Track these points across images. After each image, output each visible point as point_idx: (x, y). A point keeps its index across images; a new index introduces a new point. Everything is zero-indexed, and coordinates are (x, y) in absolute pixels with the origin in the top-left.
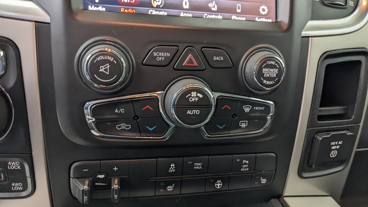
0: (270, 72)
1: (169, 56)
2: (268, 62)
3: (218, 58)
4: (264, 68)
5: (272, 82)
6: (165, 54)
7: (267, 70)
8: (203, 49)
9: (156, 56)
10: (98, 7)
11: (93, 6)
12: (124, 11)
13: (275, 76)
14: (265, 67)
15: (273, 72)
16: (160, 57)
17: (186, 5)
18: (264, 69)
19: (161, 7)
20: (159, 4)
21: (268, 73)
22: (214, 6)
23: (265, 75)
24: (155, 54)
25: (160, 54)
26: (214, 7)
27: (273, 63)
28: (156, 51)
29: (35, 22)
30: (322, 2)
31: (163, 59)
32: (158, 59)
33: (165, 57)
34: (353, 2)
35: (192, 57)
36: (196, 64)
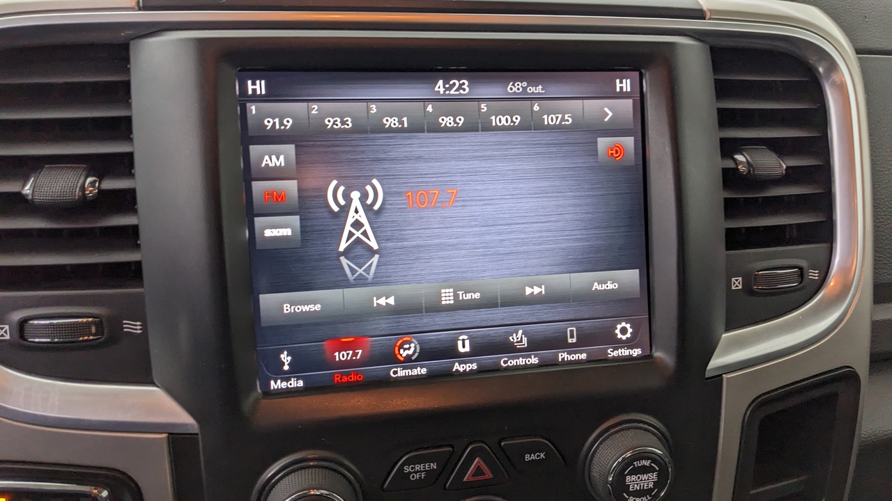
0: (641, 480)
1: (435, 467)
2: (635, 463)
3: (533, 457)
4: (627, 475)
5: (647, 498)
6: (427, 467)
7: (634, 478)
8: (502, 444)
9: (410, 473)
10: (288, 380)
11: (279, 381)
12: (341, 379)
13: (651, 485)
14: (630, 474)
15: (648, 479)
16: (416, 472)
17: (464, 347)
18: (628, 478)
19: (413, 358)
20: (410, 352)
21: (637, 484)
22: (522, 337)
23: (631, 487)
24: (407, 469)
25: (417, 467)
26: (521, 341)
27: (646, 463)
28: (407, 463)
29: (170, 434)
30: (748, 290)
31: (423, 475)
32: (413, 477)
33: (425, 471)
34: (817, 272)
35: (481, 462)
36: (489, 474)
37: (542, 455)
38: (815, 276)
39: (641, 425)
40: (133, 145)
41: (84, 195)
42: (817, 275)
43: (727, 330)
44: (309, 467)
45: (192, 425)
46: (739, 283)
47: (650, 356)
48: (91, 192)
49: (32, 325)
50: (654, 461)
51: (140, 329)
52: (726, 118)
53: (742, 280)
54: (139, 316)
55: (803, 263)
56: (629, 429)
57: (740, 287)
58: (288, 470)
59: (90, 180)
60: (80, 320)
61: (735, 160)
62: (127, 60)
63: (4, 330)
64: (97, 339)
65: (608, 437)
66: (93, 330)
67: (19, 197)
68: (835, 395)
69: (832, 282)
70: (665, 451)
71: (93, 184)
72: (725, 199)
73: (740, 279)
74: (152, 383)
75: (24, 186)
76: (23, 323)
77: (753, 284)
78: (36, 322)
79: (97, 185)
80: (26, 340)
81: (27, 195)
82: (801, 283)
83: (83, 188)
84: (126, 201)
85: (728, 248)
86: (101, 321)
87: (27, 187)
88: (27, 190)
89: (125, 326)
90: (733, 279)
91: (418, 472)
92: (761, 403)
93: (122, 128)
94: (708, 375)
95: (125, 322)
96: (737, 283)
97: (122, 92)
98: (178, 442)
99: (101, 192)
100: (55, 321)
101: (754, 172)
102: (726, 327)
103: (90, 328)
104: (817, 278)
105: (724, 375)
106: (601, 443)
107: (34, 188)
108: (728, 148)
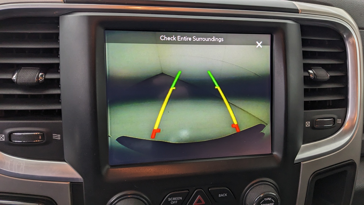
1: (181, 199)
2: (265, 199)
3: (222, 195)
4: (261, 204)
6: (178, 198)
8: (210, 190)
9: (171, 201)
14: (263, 203)
24: (170, 199)
25: (174, 199)
27: (269, 199)
28: (170, 197)
29: (71, 182)
30: (312, 127)
31: (176, 202)
32: (172, 203)
33: (177, 200)
34: (340, 120)
35: (201, 197)
36: (204, 202)
37: (226, 195)
38: (340, 122)
39: (267, 183)
40: (60, 60)
41: (38, 81)
42: (340, 121)
43: (303, 144)
44: (129, 198)
45: (80, 179)
46: (309, 124)
47: (271, 154)
48: (41, 79)
49: (14, 135)
50: (273, 198)
51: (60, 138)
52: (306, 55)
53: (310, 123)
54: (60, 132)
55: (335, 116)
56: (262, 184)
57: (309, 126)
58: (120, 199)
59: (41, 74)
60: (34, 133)
61: (309, 73)
62: (58, 24)
63: (2, 137)
64: (42, 141)
65: (253, 187)
66: (40, 137)
67: (11, 81)
68: (345, 172)
69: (346, 124)
70: (277, 194)
71: (42, 76)
72: (304, 89)
73: (309, 122)
74: (64, 161)
75: (13, 76)
76: (10, 134)
77: (314, 125)
78: (16, 134)
79: (44, 76)
80: (11, 141)
81: (14, 80)
82: (334, 124)
83: (38, 77)
84: (56, 83)
85: (305, 109)
86: (44, 134)
87: (14, 76)
88: (14, 78)
89: (53, 136)
90: (306, 122)
91: (174, 200)
92: (316, 174)
93: (55, 53)
94: (295, 162)
95: (53, 134)
96: (308, 124)
97: (55, 37)
98: (74, 185)
99: (45, 79)
100: (24, 134)
101: (317, 77)
102: (303, 142)
103: (39, 137)
104: (340, 123)
105: (301, 163)
106: (250, 190)
107: (17, 77)
108: (306, 67)
